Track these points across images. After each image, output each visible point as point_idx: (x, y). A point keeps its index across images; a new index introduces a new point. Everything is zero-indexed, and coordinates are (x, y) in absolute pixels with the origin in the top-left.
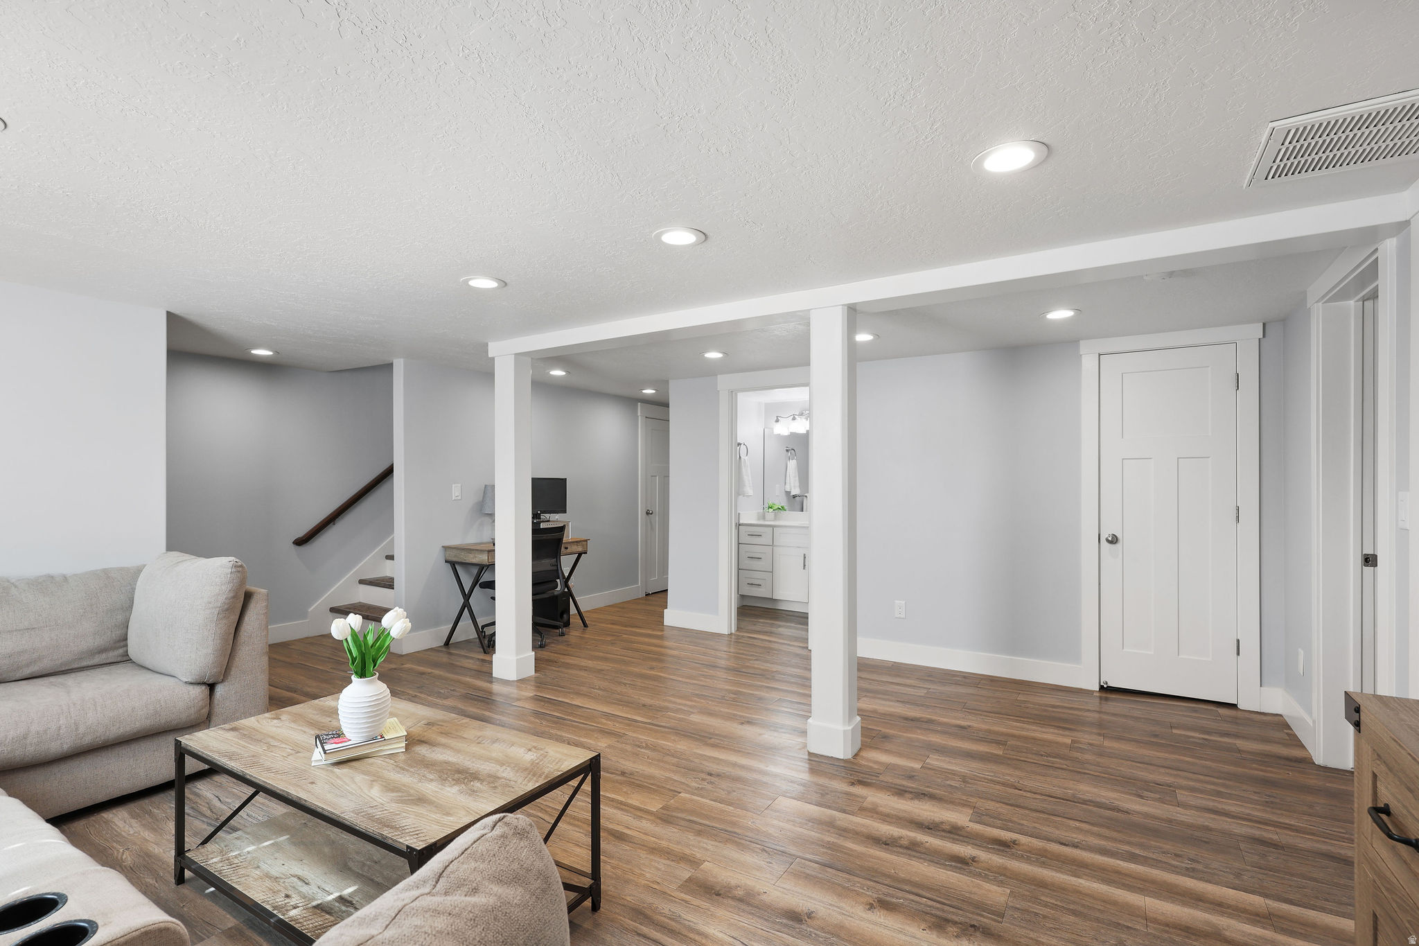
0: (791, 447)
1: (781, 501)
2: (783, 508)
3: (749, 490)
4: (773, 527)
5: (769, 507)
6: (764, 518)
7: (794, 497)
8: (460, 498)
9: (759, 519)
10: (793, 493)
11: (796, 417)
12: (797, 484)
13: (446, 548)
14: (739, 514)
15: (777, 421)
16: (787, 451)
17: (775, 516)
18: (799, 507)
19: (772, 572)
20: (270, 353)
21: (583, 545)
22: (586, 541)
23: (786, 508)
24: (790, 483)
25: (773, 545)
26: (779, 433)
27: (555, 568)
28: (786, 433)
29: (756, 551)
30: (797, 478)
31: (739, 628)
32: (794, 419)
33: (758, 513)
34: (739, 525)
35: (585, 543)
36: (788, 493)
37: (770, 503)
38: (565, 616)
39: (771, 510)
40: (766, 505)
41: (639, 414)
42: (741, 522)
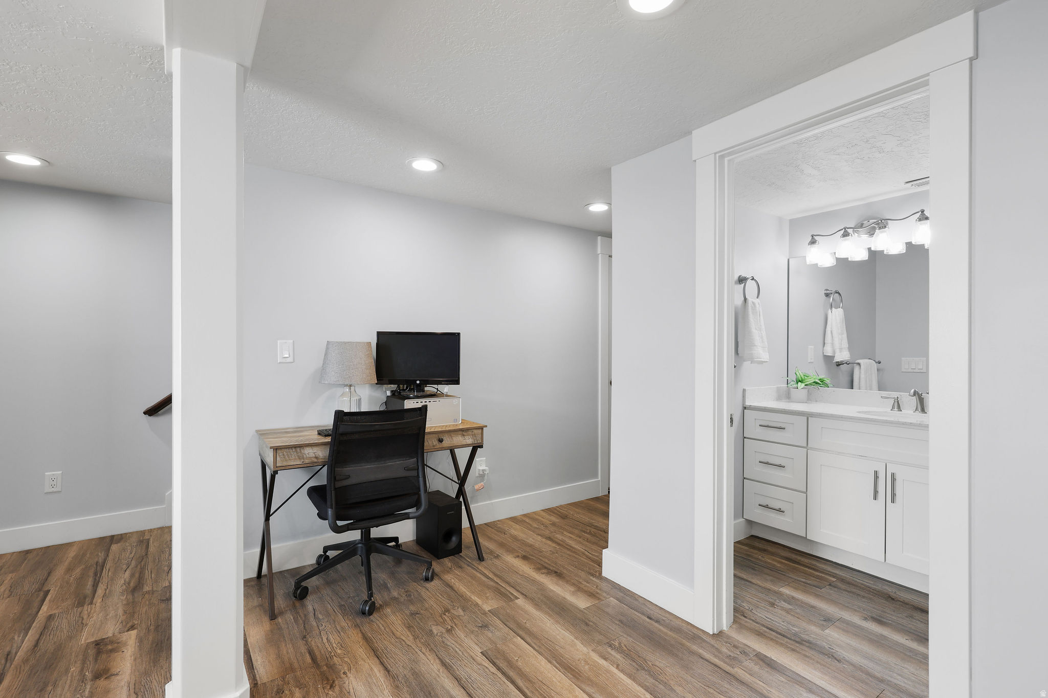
0: (833, 289)
1: (817, 372)
2: (821, 383)
3: (761, 351)
4: (808, 416)
5: (798, 381)
6: (788, 396)
7: (839, 364)
8: (290, 360)
9: (779, 398)
10: (838, 359)
11: (850, 231)
12: (845, 344)
13: (262, 434)
14: (744, 390)
15: (813, 242)
16: (827, 295)
17: (809, 394)
18: (845, 379)
19: (806, 493)
20: (34, 162)
21: (474, 435)
22: (482, 428)
23: (828, 381)
24: (832, 344)
25: (806, 447)
26: (814, 262)
27: (414, 473)
28: (827, 261)
29: (776, 453)
30: (845, 336)
31: (739, 613)
32: (846, 235)
33: (778, 389)
34: (745, 408)
35: (480, 431)
36: (828, 359)
37: (800, 374)
38: (454, 539)
39: (801, 385)
40: (792, 377)
41: (599, 251)
42: (748, 403)
